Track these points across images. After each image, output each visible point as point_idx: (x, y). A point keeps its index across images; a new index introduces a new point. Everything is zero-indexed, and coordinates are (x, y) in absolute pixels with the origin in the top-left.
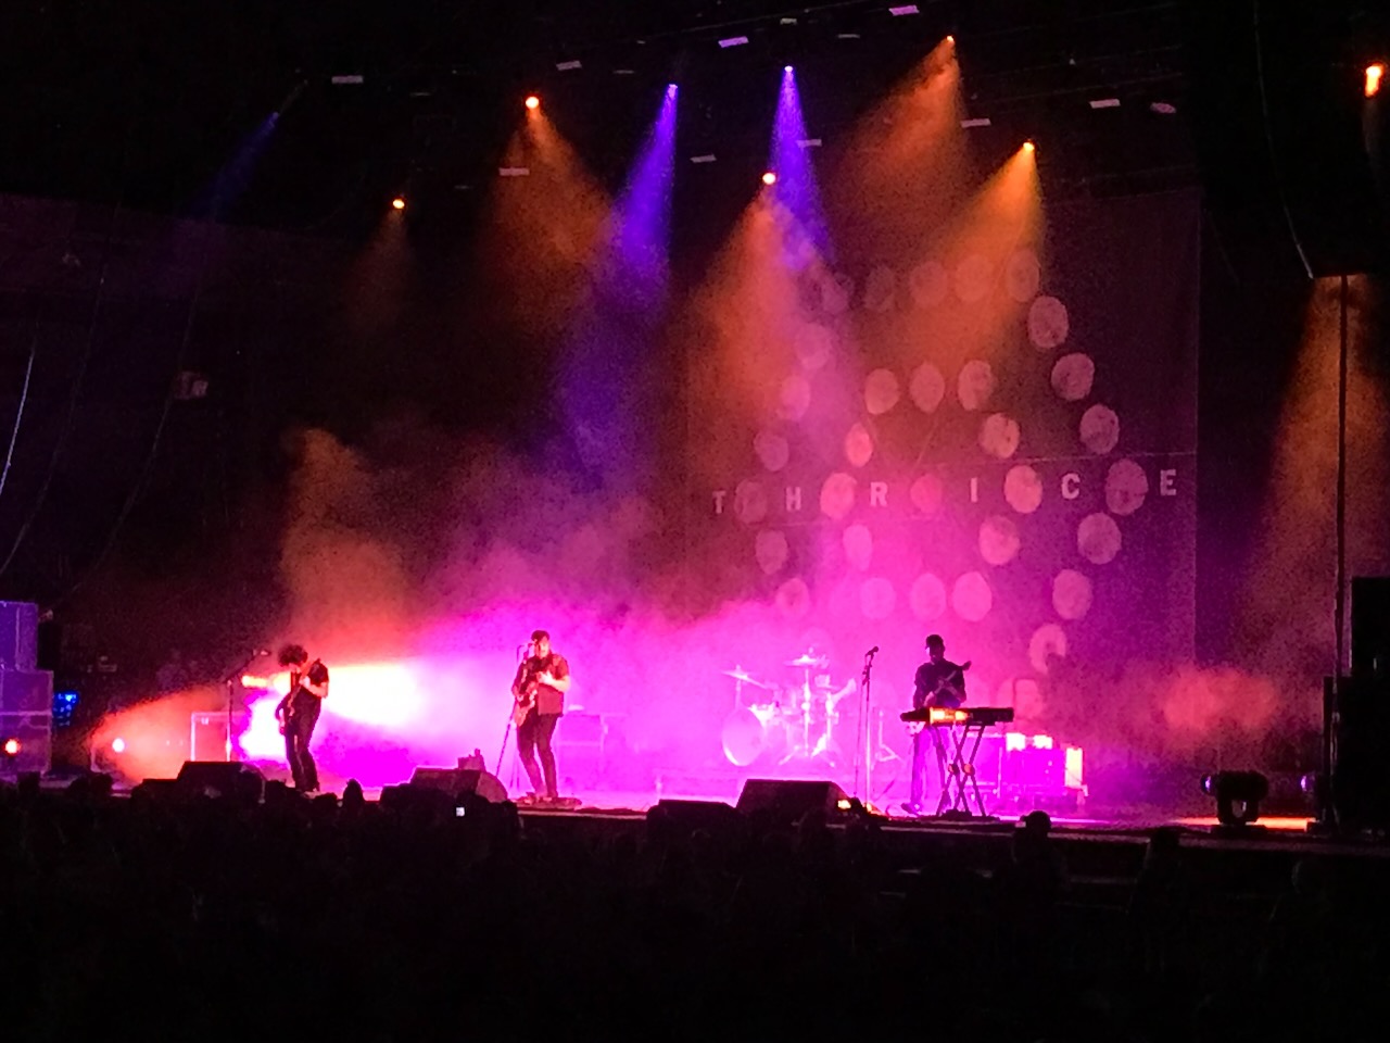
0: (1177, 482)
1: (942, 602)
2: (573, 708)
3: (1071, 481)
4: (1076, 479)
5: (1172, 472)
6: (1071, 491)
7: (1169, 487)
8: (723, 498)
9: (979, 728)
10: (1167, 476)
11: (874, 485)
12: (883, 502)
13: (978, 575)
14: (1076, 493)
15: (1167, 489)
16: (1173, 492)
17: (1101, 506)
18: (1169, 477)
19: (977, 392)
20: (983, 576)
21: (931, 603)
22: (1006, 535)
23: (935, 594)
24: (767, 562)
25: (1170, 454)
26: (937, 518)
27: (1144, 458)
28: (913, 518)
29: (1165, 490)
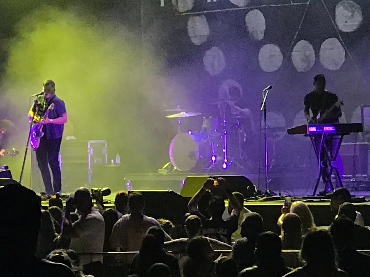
2: (68, 138)
13: (335, 40)
20: (340, 41)
21: (306, 59)
22: (353, 12)
23: (308, 53)
24: (196, 37)
26: (308, 3)
28: (292, 3)
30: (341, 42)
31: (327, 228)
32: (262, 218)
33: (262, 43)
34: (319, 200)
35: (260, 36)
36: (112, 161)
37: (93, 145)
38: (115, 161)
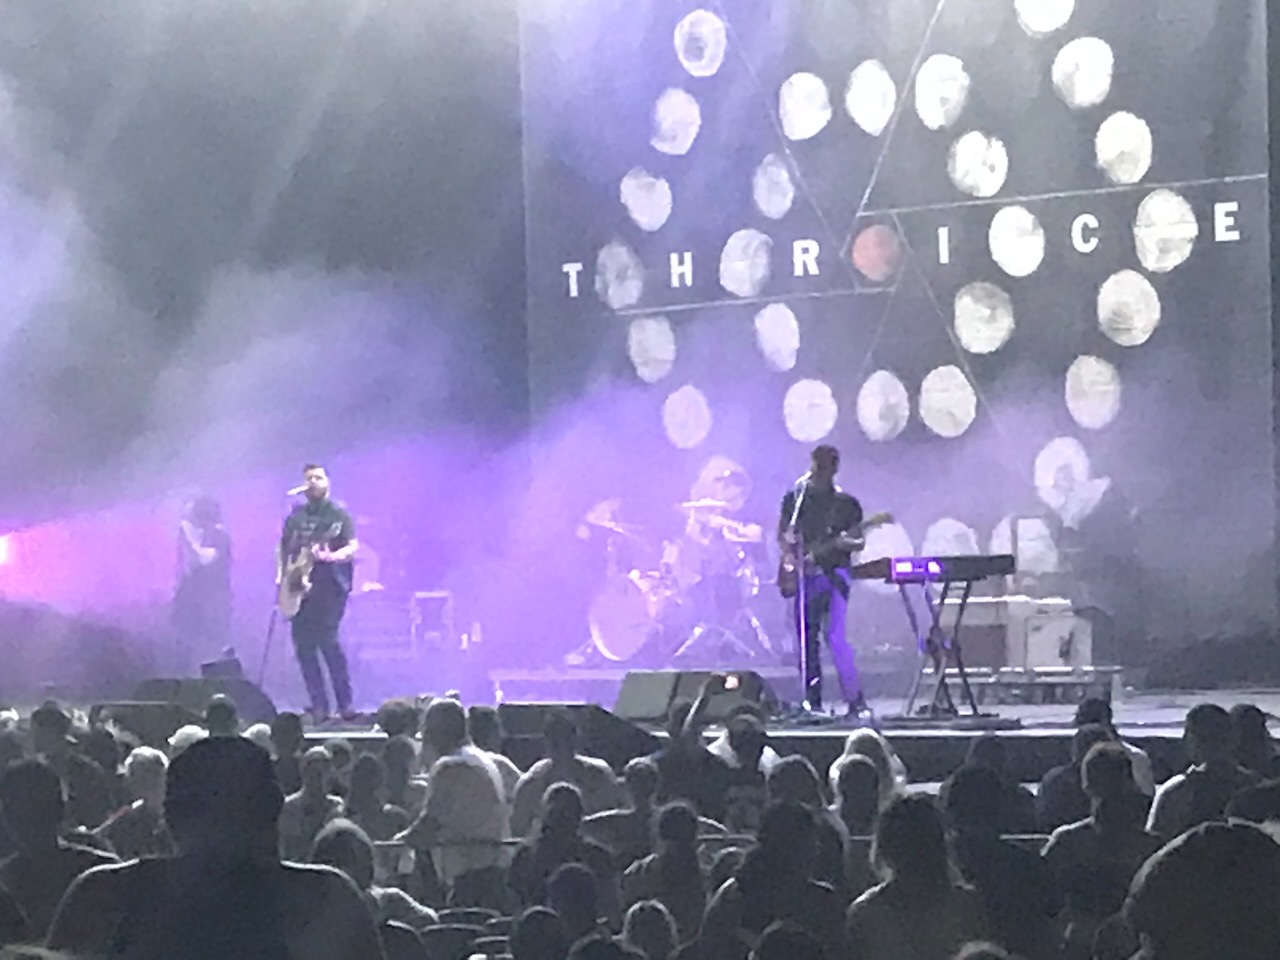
0: (1239, 221)
1: (905, 412)
2: (367, 587)
3: (1085, 227)
4: (1093, 223)
5: (1233, 206)
6: (1086, 240)
7: (1229, 229)
8: (579, 273)
9: (964, 584)
10: (1223, 214)
11: (798, 245)
12: (814, 270)
13: (954, 370)
14: (1094, 242)
15: (1224, 231)
16: (1235, 236)
17: (1129, 259)
18: (1228, 214)
19: (944, 101)
20: (963, 371)
21: (888, 412)
22: (993, 309)
23: (892, 400)
24: (646, 364)
25: (1227, 179)
26: (892, 289)
27: (1190, 187)
28: (858, 290)
29: (1222, 234)
30: (967, 376)
31: (933, 788)
32: (810, 766)
33: (792, 377)
34: (922, 724)
35: (789, 363)
36: (465, 637)
37: (423, 602)
38: (469, 639)
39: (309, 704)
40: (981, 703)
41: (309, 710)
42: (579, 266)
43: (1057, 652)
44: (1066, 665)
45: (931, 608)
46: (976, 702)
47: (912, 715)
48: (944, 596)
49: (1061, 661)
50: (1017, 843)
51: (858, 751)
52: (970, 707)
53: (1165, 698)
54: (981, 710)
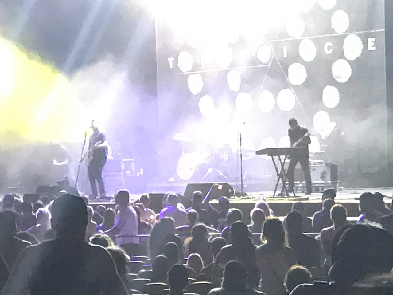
0: (376, 44)
3: (328, 46)
4: (331, 45)
5: (374, 39)
6: (329, 50)
7: (372, 46)
8: (173, 61)
13: (288, 90)
14: (331, 51)
16: (374, 48)
17: (342, 56)
18: (372, 42)
20: (291, 91)
25: (372, 31)
26: (269, 65)
27: (361, 34)
28: (259, 66)
29: (371, 48)
34: (278, 199)
36: (138, 173)
37: (125, 162)
38: (139, 173)
39: (91, 193)
40: (296, 193)
41: (90, 196)
42: (173, 59)
43: (320, 177)
44: (323, 181)
45: (281, 163)
46: (295, 192)
47: (275, 196)
48: (285, 160)
49: (320, 179)
50: (307, 235)
51: (259, 208)
52: (293, 194)
53: (353, 191)
54: (296, 195)
